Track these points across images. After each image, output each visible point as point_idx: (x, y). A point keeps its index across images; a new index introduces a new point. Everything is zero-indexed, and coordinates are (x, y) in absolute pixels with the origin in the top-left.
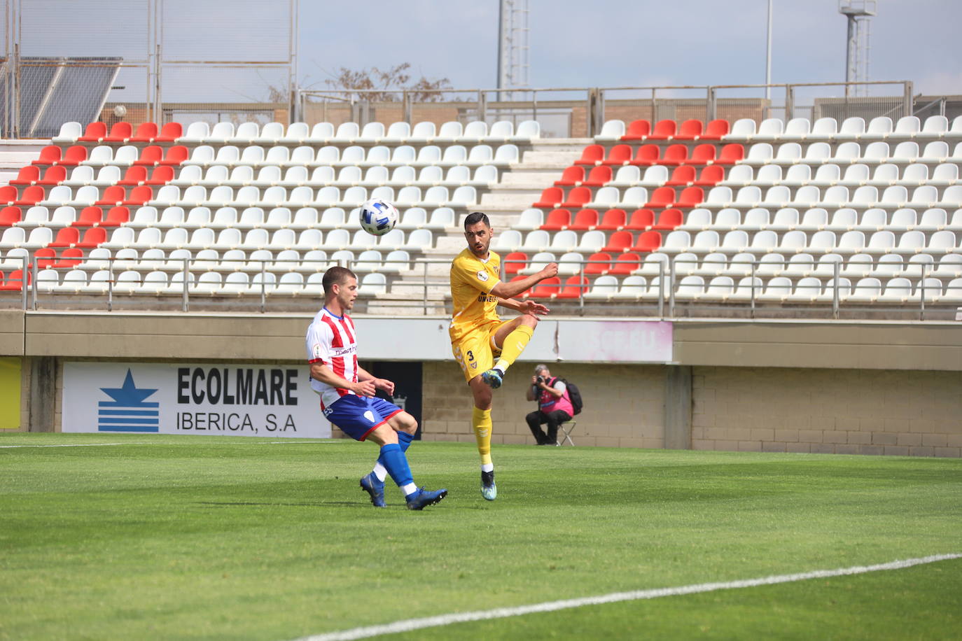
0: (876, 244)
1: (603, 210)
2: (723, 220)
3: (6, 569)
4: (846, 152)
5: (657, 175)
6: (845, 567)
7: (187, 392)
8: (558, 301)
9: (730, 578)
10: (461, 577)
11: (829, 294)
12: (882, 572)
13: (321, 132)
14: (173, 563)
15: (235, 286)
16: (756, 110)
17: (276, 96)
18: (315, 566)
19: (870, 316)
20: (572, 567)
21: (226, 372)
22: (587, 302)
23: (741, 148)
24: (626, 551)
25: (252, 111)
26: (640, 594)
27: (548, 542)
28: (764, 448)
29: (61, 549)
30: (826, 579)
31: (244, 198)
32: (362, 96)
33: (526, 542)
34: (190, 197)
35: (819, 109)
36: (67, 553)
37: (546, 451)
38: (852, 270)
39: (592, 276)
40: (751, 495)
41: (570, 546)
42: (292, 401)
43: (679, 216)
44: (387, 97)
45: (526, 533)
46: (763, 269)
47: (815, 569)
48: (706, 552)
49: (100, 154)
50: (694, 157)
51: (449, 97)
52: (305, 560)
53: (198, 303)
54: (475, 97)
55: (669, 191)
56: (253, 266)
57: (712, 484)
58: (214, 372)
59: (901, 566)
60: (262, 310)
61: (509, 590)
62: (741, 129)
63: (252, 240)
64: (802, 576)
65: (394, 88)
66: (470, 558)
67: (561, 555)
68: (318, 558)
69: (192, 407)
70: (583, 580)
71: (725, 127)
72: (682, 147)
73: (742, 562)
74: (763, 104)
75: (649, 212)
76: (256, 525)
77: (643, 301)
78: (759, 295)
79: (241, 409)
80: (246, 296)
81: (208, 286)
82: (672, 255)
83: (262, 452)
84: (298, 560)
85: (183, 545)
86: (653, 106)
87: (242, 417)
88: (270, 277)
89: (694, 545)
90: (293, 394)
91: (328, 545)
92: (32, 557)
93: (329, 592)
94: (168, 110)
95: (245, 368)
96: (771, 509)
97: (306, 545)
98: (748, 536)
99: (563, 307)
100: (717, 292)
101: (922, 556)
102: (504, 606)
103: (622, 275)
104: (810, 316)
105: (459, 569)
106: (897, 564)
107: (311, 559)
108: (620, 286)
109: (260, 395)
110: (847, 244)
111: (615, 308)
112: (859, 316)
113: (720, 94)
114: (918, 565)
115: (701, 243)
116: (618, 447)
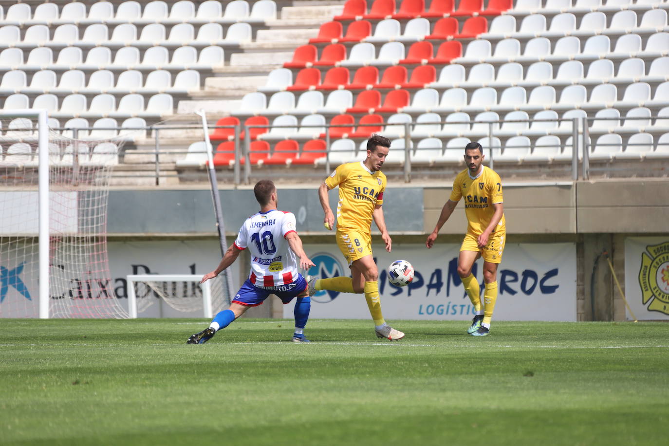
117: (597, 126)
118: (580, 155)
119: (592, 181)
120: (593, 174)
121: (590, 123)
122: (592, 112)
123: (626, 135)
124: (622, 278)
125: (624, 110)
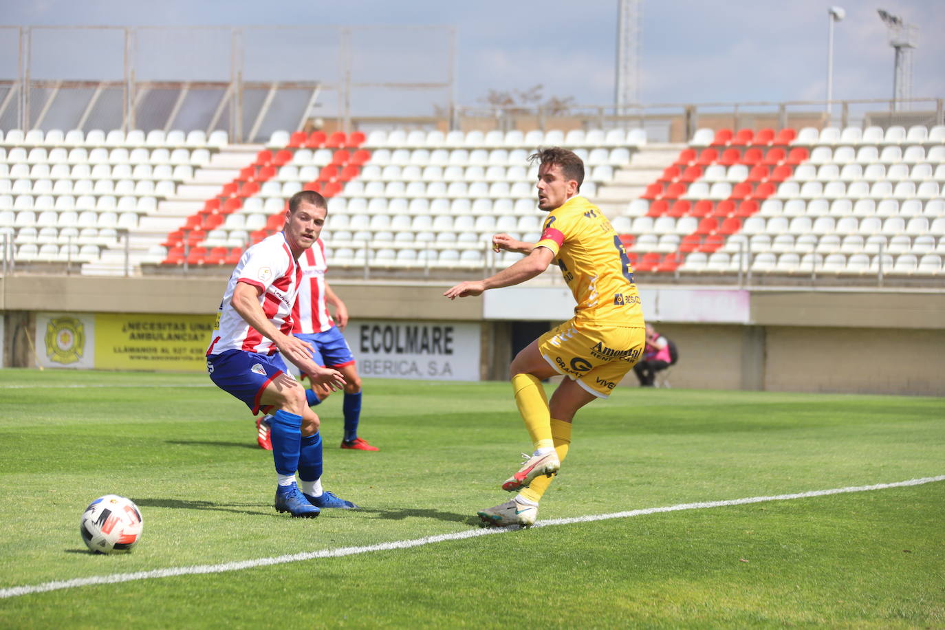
0: (913, 228)
1: (695, 202)
2: (790, 209)
3: (204, 479)
4: (889, 155)
5: (739, 173)
6: (870, 484)
7: (367, 344)
8: (659, 273)
9: (776, 493)
10: (560, 490)
11: (874, 268)
12: (900, 487)
13: (473, 139)
14: (332, 477)
15: (404, 261)
16: (818, 122)
17: (439, 111)
18: (444, 480)
19: (908, 285)
20: (649, 483)
21: (398, 329)
22: (683, 274)
23: (805, 152)
24: (695, 471)
25: (421, 123)
26: (702, 505)
27: (634, 463)
28: (822, 390)
29: (249, 464)
30: (853, 493)
31: (412, 191)
32: (506, 111)
33: (616, 463)
34: (371, 191)
35: (869, 121)
36: (253, 467)
37: (645, 392)
38: (893, 248)
39: (685, 253)
40: (802, 427)
41: (651, 466)
42: (449, 352)
43: (755, 206)
44: (525, 112)
45: (617, 456)
46: (822, 248)
47: (846, 486)
48: (760, 472)
49: (301, 156)
50: (768, 159)
51: (574, 111)
52: (438, 475)
53: (376, 274)
54: (595, 112)
55: (747, 186)
56: (419, 245)
57: (774, 418)
58: (389, 329)
59: (916, 483)
60: (426, 279)
61: (595, 501)
62: (805, 137)
63: (418, 225)
64: (835, 491)
65: (530, 105)
66: (570, 475)
67: (642, 473)
68: (448, 474)
69: (371, 356)
70: (657, 493)
71: (792, 135)
72: (758, 151)
73: (787, 480)
74: (824, 117)
75: (731, 204)
76: (405, 447)
77: (726, 274)
78: (819, 269)
79: (409, 357)
80: (413, 269)
81: (383, 261)
82: (749, 237)
83: (421, 391)
84: (432, 475)
85: (344, 463)
86: (736, 119)
87: (410, 363)
88: (433, 254)
89: (750, 466)
90: (450, 346)
91: (458, 464)
92: (225, 469)
93: (452, 500)
94: (355, 122)
95: (412, 325)
96: (818, 438)
97: (440, 463)
98: (795, 460)
99: (662, 278)
100: (785, 266)
101: (935, 476)
102: (589, 513)
103: (709, 253)
104: (859, 285)
105: (558, 484)
106: (914, 482)
107: (442, 475)
108: (708, 261)
109: (425, 346)
110: (889, 228)
111: (704, 279)
112: (899, 285)
113: (789, 109)
114: (930, 482)
115: (773, 227)
116: (706, 388)
117: (20, 239)
118: (8, 258)
119: (16, 275)
120: (17, 270)
121: (16, 236)
122: (17, 230)
123: (39, 246)
124: (34, 339)
125: (38, 229)
